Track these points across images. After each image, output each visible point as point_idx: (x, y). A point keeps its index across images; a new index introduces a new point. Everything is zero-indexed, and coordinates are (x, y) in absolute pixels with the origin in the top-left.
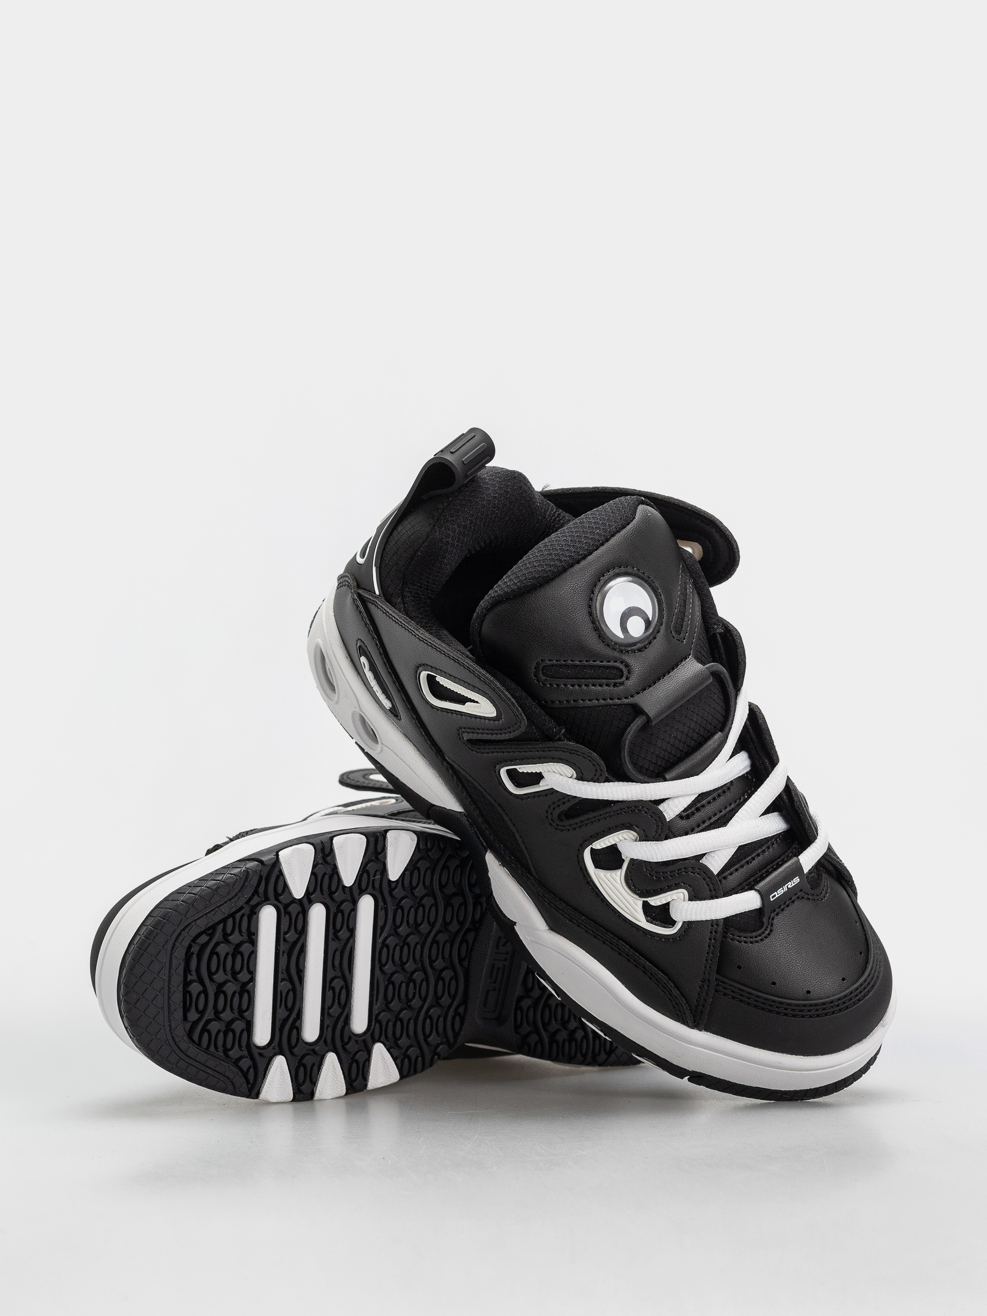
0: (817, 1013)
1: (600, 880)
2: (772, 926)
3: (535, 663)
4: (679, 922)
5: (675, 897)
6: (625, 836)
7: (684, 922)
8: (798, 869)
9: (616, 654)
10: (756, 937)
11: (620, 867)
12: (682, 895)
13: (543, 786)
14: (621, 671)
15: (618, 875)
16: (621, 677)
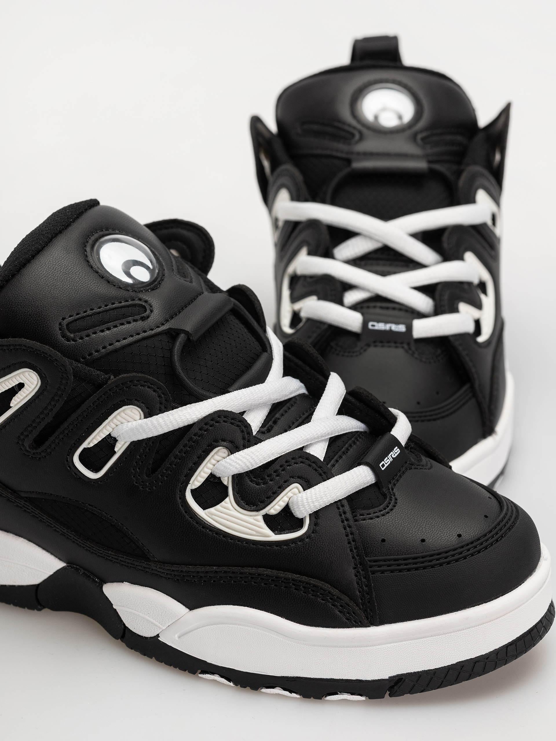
0: (476, 549)
1: (214, 517)
2: (394, 495)
3: (58, 324)
4: (305, 517)
5: (290, 494)
6: (217, 457)
7: (310, 515)
8: (395, 442)
9: (133, 294)
10: (385, 509)
11: (226, 495)
12: (296, 490)
13: (120, 448)
14: (144, 307)
15: (229, 502)
16: (146, 311)
